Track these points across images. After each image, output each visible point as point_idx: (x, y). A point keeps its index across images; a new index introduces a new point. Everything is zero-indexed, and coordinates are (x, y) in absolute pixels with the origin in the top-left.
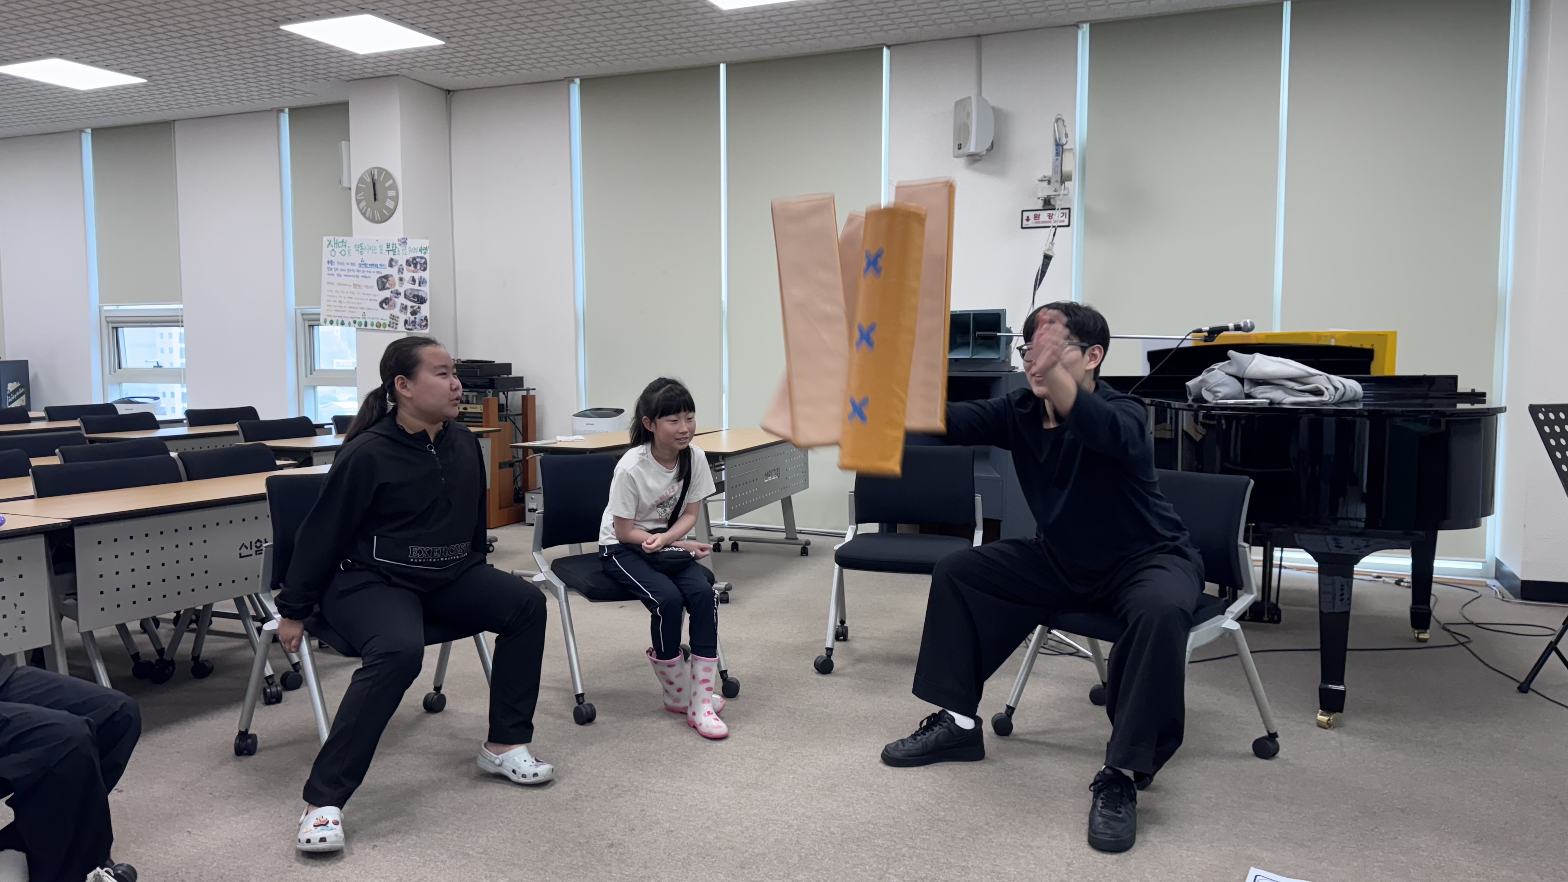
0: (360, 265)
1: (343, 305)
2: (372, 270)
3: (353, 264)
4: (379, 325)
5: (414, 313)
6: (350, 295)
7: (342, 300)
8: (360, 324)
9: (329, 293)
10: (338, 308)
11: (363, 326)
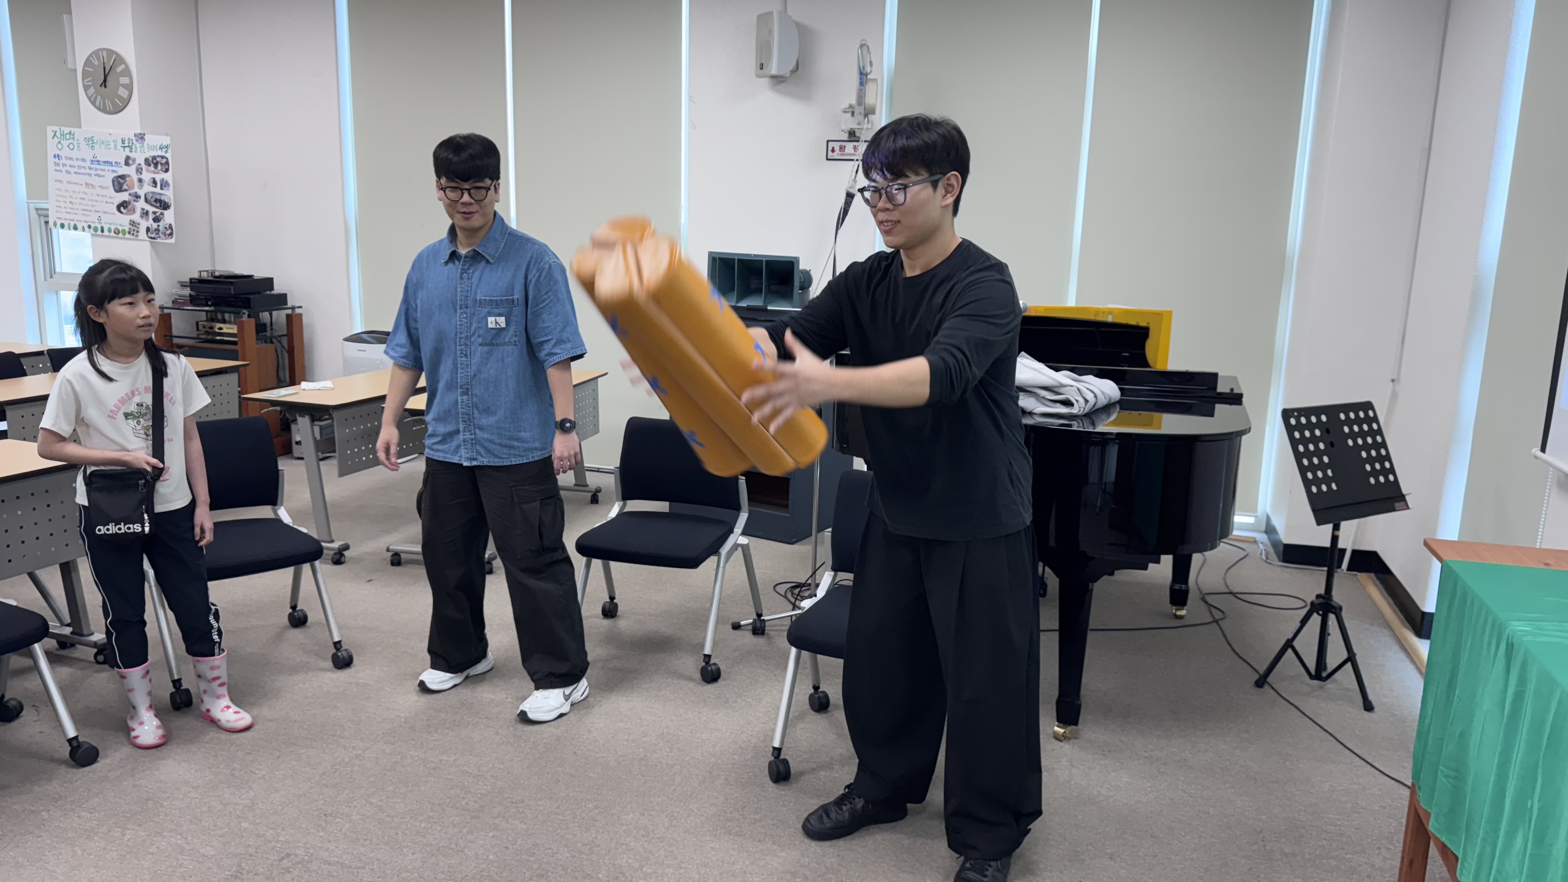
0: (92, 161)
1: (75, 206)
2: (107, 168)
3: (83, 160)
4: (117, 232)
5: (156, 220)
6: (83, 196)
7: (74, 201)
8: (96, 229)
9: (58, 192)
10: (69, 210)
11: (99, 232)
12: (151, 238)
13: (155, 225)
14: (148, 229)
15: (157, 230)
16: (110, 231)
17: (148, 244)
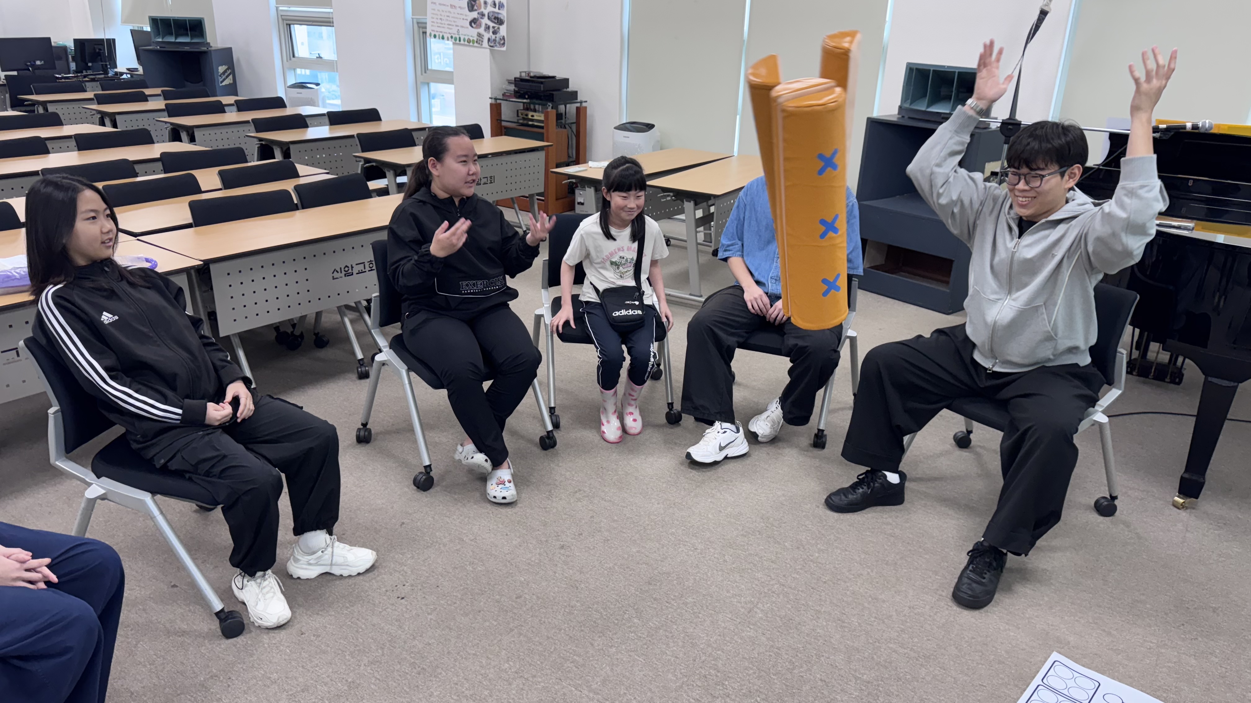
1: (443, 22)
4: (469, 41)
5: (494, 33)
6: (448, 14)
7: (443, 18)
8: (456, 39)
9: (433, 12)
10: (439, 25)
11: (458, 42)
12: (492, 47)
13: (493, 37)
14: (489, 40)
15: (495, 40)
16: (464, 40)
17: (488, 51)
